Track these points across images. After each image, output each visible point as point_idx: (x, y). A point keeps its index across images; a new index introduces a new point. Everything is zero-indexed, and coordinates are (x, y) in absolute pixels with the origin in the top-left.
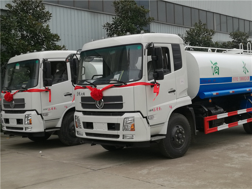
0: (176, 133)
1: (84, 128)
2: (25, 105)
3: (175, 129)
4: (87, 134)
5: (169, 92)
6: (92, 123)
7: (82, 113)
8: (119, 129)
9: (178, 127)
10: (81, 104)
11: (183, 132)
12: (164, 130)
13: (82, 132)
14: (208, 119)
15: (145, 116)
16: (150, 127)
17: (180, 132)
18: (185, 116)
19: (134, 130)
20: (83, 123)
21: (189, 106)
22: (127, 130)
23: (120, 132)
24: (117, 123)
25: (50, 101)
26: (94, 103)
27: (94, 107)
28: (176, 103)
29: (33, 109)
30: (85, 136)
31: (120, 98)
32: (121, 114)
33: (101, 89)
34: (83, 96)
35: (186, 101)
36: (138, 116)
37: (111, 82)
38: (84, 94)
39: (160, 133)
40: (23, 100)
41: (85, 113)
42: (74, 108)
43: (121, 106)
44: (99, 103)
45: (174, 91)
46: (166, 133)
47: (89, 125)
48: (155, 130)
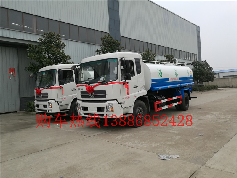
0: (139, 112)
1: (83, 110)
2: (48, 96)
3: (138, 110)
4: (85, 114)
5: (134, 88)
6: (87, 107)
7: (81, 101)
8: (104, 111)
9: (140, 108)
10: (80, 96)
11: (143, 111)
12: (131, 111)
13: (81, 113)
14: (156, 103)
15: (119, 102)
16: (123, 109)
17: (141, 111)
18: (143, 101)
19: (113, 111)
20: (82, 107)
21: (146, 95)
22: (109, 111)
23: (105, 113)
24: (102, 107)
25: (63, 94)
26: (88, 95)
27: (88, 97)
28: (138, 94)
29: (53, 99)
30: (83, 115)
31: (104, 92)
32: (105, 101)
33: (92, 86)
34: (82, 91)
35: (144, 92)
36: (116, 103)
37: (99, 82)
38: (82, 89)
39: (129, 113)
40: (47, 93)
41: (83, 101)
42: (77, 98)
43: (105, 96)
44: (92, 95)
45: (137, 87)
46: (132, 112)
47: (86, 108)
48: (126, 111)
